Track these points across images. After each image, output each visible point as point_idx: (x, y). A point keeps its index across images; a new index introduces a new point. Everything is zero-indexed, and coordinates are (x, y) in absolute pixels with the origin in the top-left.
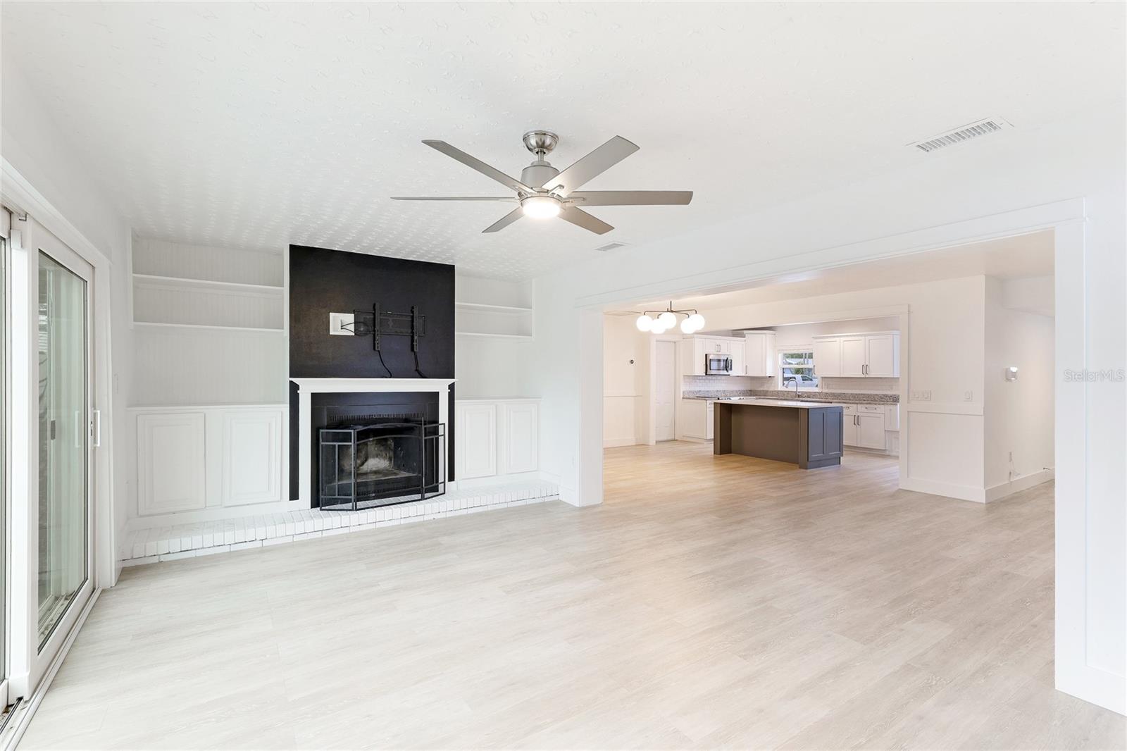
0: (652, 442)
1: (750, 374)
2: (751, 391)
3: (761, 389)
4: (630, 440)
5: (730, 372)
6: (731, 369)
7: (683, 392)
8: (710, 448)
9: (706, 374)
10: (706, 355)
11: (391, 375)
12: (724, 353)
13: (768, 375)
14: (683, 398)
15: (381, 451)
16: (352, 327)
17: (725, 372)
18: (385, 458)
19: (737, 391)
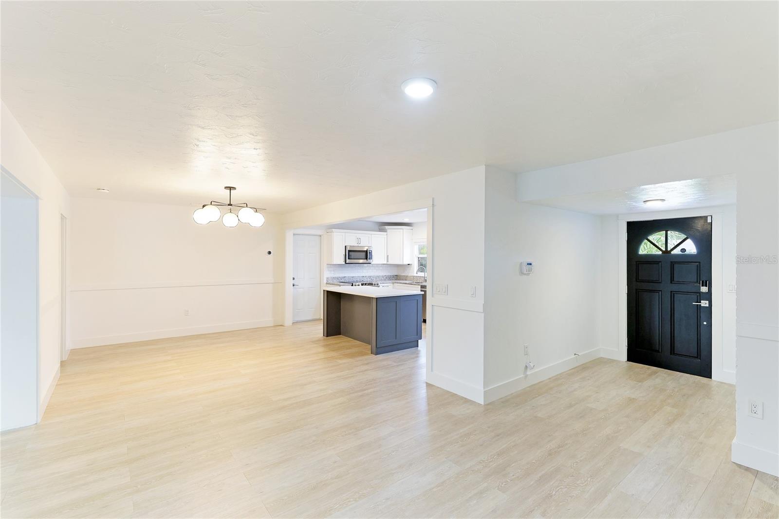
0: (288, 322)
1: (390, 262)
2: (397, 276)
3: (404, 274)
4: (268, 320)
5: (369, 261)
6: (371, 258)
7: (327, 278)
8: (319, 329)
9: (345, 263)
10: (345, 246)
12: (364, 245)
13: (406, 263)
14: (327, 284)
17: (365, 261)
19: (383, 277)
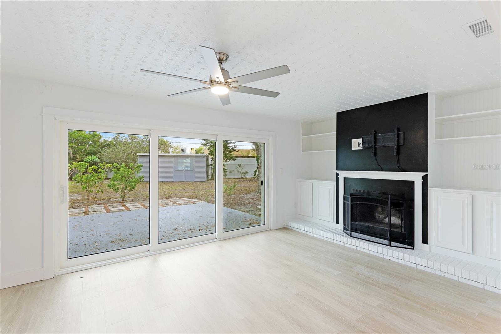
11: (382, 170)
15: (396, 213)
16: (361, 145)
18: (399, 218)
